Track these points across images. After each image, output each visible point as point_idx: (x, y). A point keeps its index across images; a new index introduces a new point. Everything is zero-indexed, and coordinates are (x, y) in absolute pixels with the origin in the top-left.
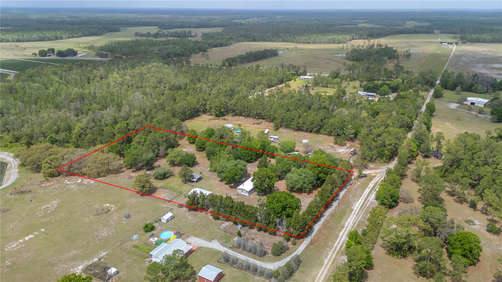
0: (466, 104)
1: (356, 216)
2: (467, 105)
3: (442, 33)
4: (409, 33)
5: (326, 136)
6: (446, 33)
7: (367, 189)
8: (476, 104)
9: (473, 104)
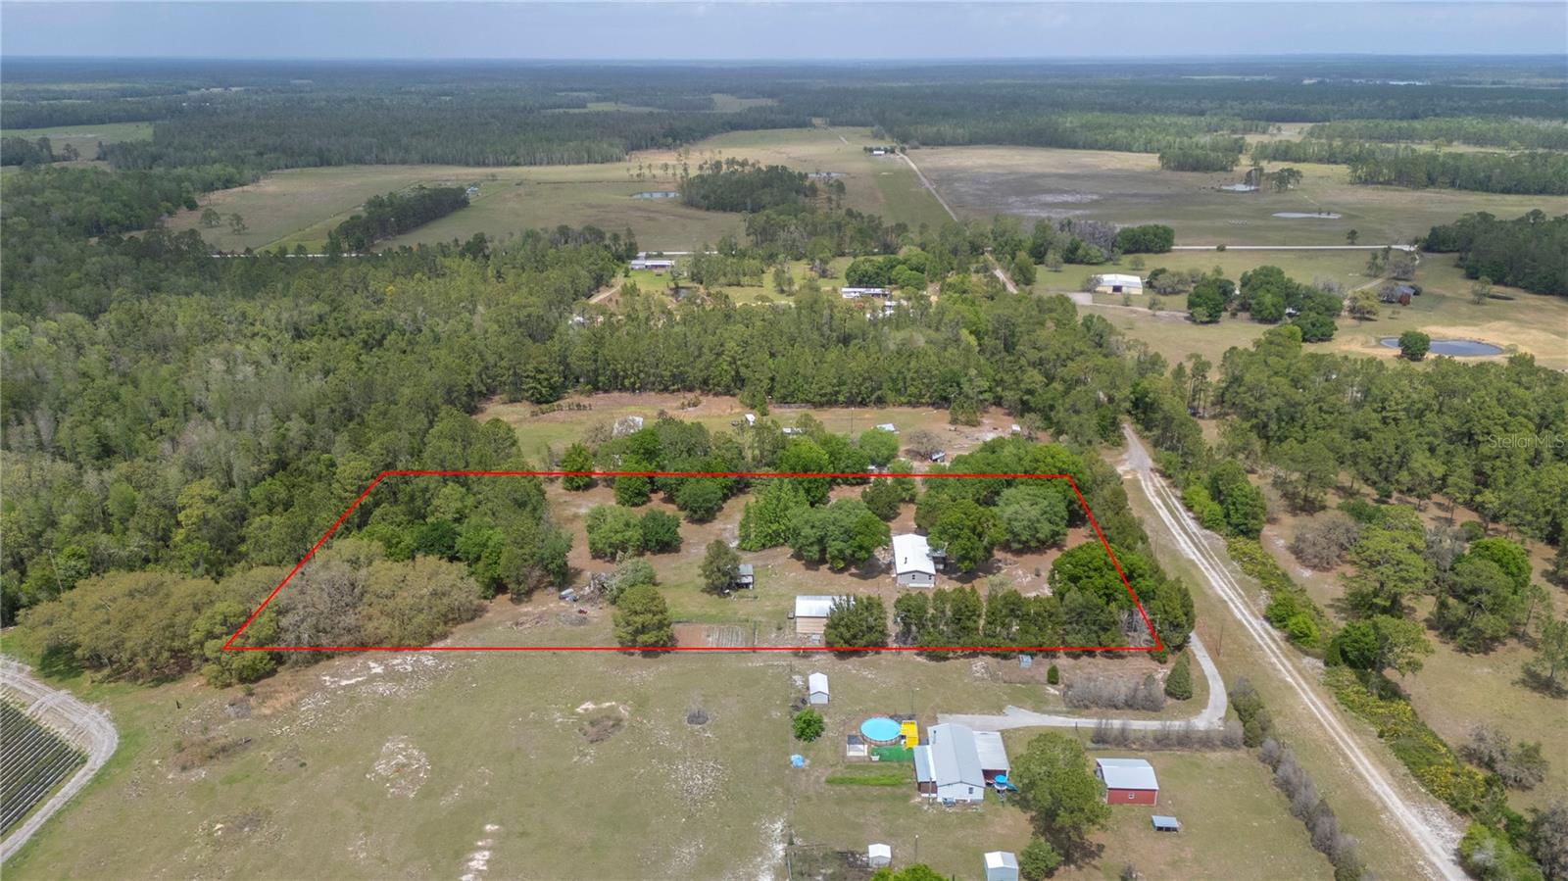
0: (1101, 292)
1: (1214, 569)
2: (1105, 293)
3: (833, 124)
4: (755, 128)
5: (906, 409)
6: (841, 124)
7: (1160, 512)
8: (1124, 290)
9: (1117, 289)
